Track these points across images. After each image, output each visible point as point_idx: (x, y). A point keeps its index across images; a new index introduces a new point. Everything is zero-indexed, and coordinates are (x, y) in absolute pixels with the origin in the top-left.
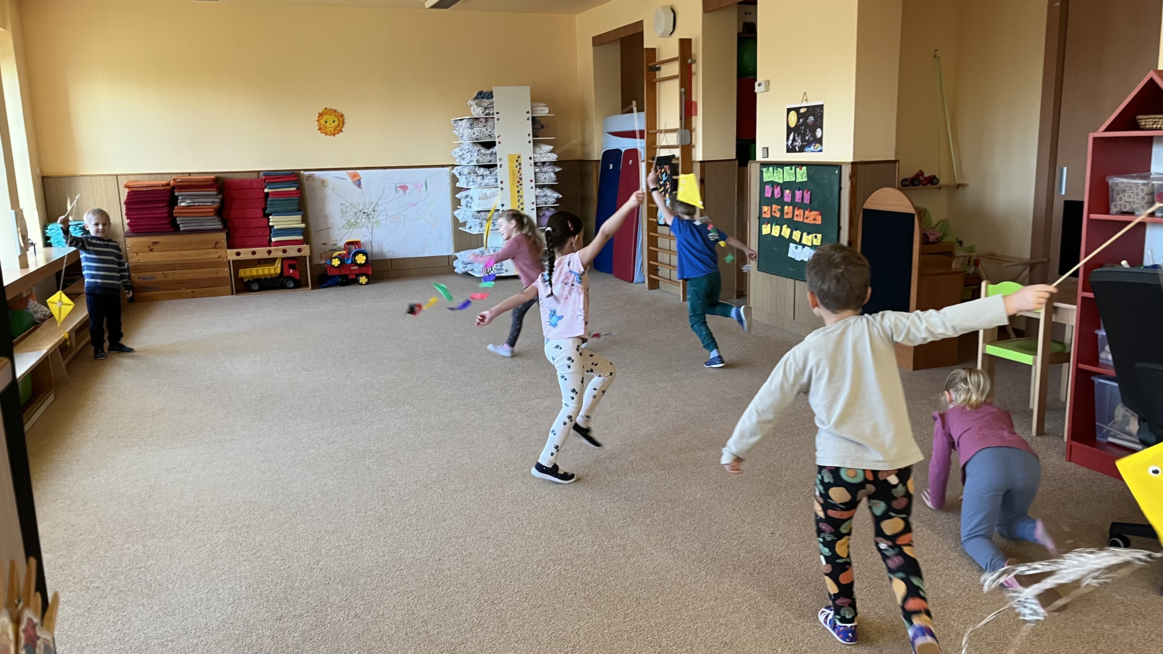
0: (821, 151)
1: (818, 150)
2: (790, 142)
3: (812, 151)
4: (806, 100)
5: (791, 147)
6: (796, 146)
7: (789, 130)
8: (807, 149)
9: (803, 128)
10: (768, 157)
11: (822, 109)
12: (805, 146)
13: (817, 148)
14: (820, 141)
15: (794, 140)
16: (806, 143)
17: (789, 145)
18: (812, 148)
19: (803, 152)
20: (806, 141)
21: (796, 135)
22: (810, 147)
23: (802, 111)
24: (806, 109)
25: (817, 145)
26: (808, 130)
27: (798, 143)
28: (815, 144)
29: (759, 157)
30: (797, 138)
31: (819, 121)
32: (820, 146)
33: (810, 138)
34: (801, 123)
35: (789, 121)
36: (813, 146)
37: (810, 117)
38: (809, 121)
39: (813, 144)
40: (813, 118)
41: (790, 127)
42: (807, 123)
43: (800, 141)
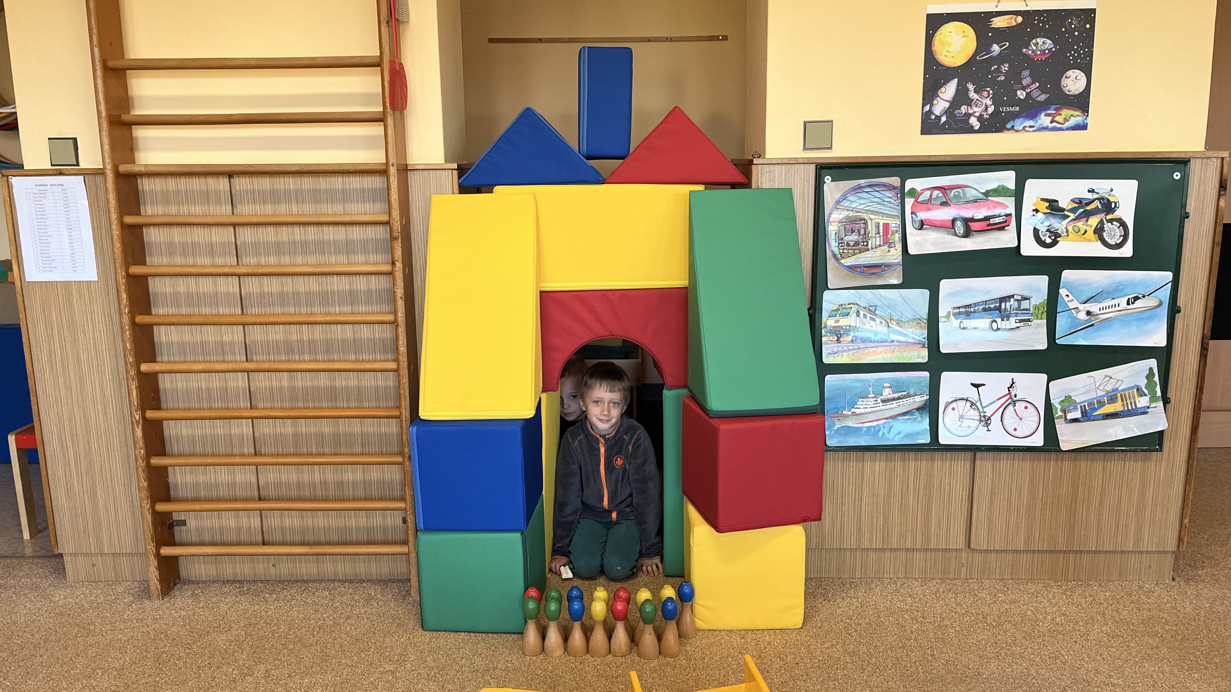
0: (1083, 127)
1: (1067, 124)
2: (940, 106)
3: (1046, 129)
5: (944, 119)
6: (968, 115)
7: (937, 73)
8: (1019, 124)
9: (1005, 68)
10: (829, 147)
11: (1090, 20)
12: (1014, 116)
13: (1066, 120)
16: (1017, 108)
18: (1044, 120)
19: (1000, 129)
20: (1016, 102)
21: (971, 87)
22: (1033, 115)
23: (999, 23)
24: (1020, 19)
25: (1065, 113)
26: (1026, 73)
28: (1057, 109)
29: (784, 148)
30: (973, 95)
31: (1076, 51)
32: (1078, 116)
33: (1035, 94)
34: (995, 54)
35: (937, 46)
36: (1047, 115)
37: (1040, 41)
38: (1033, 51)
39: (1049, 109)
40: (1049, 42)
41: (942, 66)
42: (1025, 55)
43: (989, 102)
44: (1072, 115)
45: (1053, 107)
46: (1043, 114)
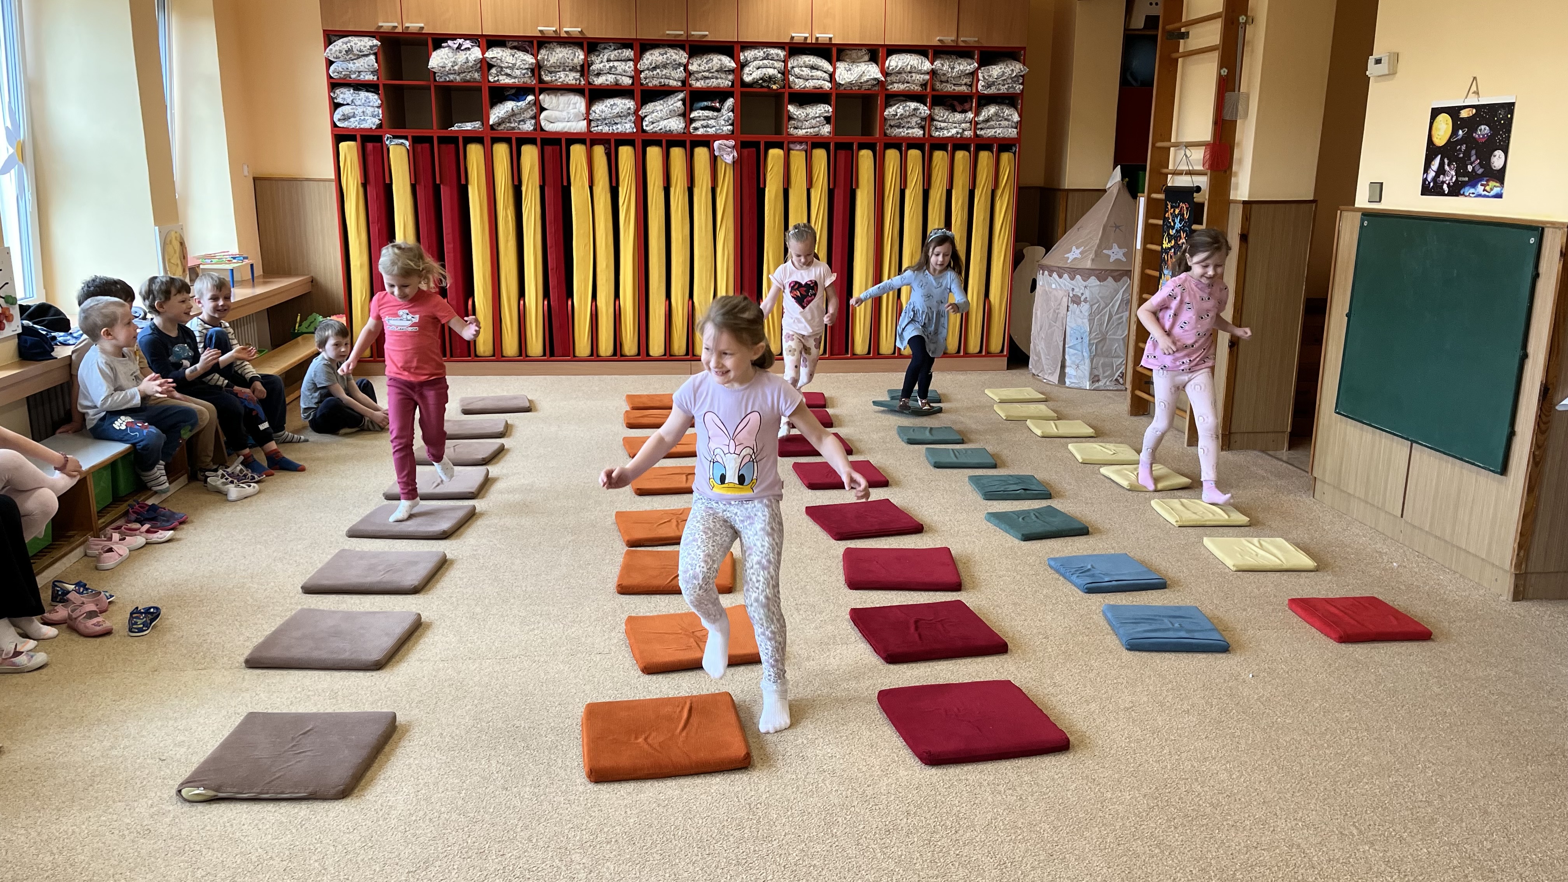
0: (1499, 196)
1: (1492, 193)
2: (1432, 174)
3: (1480, 196)
4: (1477, 93)
5: (1432, 184)
6: (1443, 182)
7: (1432, 150)
8: (1468, 190)
9: (1464, 147)
10: (1380, 201)
11: (1512, 112)
12: (1464, 185)
13: (1492, 190)
14: (1499, 176)
15: (1441, 171)
16: (1467, 179)
17: (1429, 179)
18: (1480, 189)
19: (1457, 194)
20: (1467, 173)
21: (1446, 161)
22: (1474, 186)
23: (1464, 114)
24: (1474, 111)
25: (1492, 184)
26: (1473, 152)
27: (1450, 176)
28: (1487, 181)
29: (1362, 200)
30: (1447, 168)
31: (1501, 136)
32: (1498, 187)
33: (1476, 169)
34: (1459, 137)
35: (1433, 132)
36: (1482, 185)
37: (1483, 127)
38: (1479, 135)
39: (1482, 180)
40: (1487, 128)
41: (1435, 145)
42: (1474, 138)
43: (1454, 174)
44: (1495, 186)
45: (1485, 179)
46: (1479, 185)
